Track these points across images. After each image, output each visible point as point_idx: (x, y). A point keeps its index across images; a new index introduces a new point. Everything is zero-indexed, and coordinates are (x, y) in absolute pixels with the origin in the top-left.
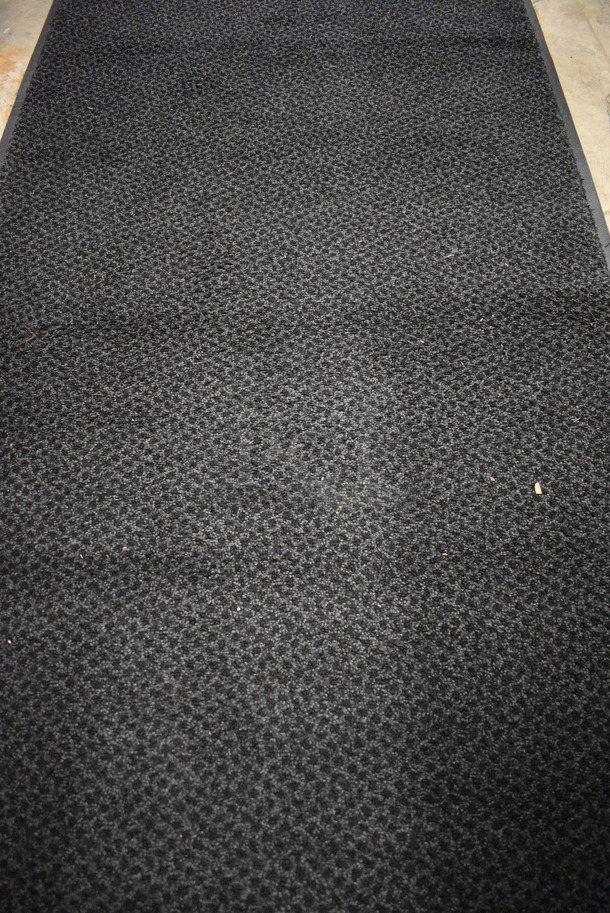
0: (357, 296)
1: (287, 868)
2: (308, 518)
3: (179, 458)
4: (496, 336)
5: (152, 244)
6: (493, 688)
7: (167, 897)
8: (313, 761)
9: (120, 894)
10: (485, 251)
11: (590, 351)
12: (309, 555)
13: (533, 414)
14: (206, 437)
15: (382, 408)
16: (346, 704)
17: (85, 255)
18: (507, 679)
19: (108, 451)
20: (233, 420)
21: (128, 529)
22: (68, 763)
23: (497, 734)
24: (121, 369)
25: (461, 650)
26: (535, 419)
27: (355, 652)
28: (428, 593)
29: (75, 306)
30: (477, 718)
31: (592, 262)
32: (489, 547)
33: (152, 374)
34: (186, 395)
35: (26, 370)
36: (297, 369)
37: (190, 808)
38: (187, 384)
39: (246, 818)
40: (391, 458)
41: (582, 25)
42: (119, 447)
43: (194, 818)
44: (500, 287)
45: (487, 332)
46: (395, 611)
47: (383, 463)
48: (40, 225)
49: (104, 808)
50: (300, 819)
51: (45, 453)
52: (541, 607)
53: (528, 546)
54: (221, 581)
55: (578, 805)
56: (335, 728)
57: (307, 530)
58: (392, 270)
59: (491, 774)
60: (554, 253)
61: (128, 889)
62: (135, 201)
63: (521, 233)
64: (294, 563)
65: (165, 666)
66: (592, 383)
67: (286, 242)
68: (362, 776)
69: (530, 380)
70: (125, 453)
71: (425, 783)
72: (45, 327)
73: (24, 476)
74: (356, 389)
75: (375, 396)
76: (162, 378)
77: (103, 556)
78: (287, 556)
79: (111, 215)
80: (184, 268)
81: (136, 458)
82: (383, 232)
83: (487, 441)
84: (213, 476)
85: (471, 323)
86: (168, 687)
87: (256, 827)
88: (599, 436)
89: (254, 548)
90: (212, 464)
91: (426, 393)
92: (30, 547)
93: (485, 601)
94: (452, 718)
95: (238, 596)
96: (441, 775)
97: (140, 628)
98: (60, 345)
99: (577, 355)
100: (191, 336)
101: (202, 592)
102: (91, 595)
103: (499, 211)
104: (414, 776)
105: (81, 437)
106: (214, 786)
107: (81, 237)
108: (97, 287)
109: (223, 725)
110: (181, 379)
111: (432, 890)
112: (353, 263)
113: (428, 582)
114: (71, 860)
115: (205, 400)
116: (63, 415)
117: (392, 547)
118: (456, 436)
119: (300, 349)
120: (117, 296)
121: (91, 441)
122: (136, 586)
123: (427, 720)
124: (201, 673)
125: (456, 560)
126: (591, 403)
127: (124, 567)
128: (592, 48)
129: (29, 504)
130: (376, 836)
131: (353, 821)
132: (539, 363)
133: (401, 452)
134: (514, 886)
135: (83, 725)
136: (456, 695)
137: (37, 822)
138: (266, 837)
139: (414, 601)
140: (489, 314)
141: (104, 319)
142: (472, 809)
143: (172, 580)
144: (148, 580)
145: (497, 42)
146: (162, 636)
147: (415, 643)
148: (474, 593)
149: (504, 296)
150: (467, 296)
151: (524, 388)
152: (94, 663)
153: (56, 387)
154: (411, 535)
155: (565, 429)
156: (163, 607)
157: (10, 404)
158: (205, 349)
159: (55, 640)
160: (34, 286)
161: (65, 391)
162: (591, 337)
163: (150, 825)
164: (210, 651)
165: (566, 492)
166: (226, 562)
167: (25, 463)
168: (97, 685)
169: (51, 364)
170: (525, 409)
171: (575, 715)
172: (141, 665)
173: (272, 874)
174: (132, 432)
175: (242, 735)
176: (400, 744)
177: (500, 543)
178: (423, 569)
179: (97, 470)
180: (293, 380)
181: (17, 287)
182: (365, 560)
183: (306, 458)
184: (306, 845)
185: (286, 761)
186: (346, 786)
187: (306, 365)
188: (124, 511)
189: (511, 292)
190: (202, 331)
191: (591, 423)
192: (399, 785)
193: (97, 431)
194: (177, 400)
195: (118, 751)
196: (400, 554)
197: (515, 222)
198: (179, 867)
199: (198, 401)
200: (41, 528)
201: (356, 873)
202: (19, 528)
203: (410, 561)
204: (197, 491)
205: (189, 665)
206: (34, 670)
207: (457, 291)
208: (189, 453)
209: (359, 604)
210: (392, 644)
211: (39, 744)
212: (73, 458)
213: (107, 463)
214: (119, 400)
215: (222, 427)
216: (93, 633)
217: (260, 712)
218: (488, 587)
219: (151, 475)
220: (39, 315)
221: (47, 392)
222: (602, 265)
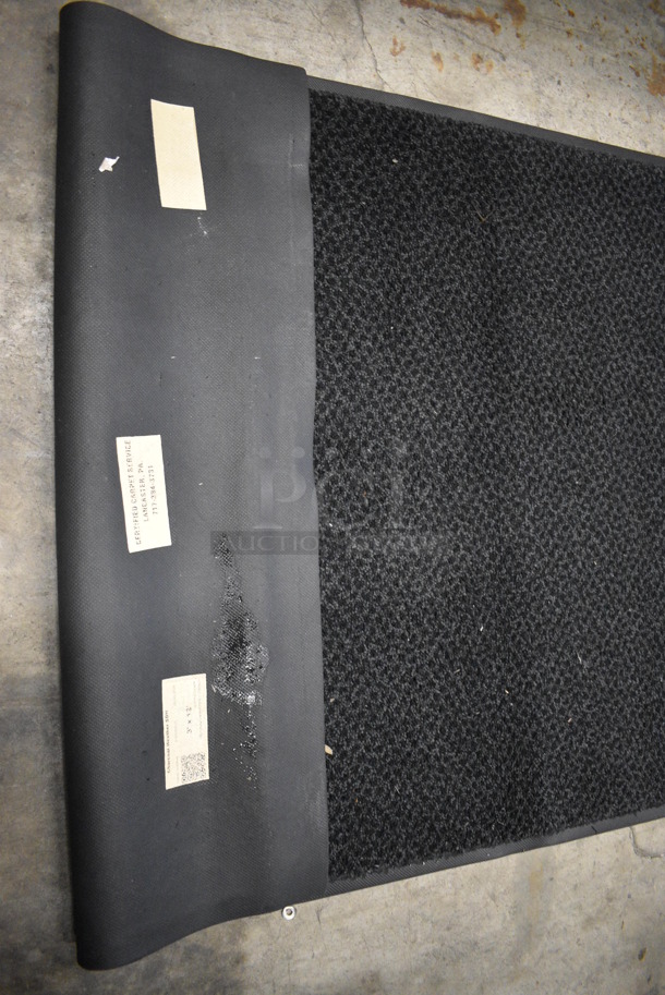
0: (533, 560)
3: (352, 377)
4: (489, 707)
5: (590, 340)
10: (586, 696)
11: (473, 806)
13: (403, 744)
14: (375, 405)
15: (408, 586)
17: (575, 268)
19: (358, 303)
20: (393, 432)
24: (448, 313)
26: (398, 746)
29: (518, 261)
31: (575, 811)
33: (443, 345)
34: (421, 381)
35: (446, 213)
36: (450, 497)
38: (432, 383)
40: (353, 596)
42: (362, 315)
44: (545, 712)
47: (349, 588)
48: (611, 218)
51: (356, 238)
58: (562, 597)
60: (584, 771)
62: (639, 319)
63: (607, 736)
66: (437, 807)
67: (594, 484)
69: (440, 742)
70: (356, 321)
72: (493, 230)
73: (331, 218)
74: (429, 559)
75: (421, 579)
76: (438, 356)
79: (623, 295)
80: (563, 375)
81: (352, 333)
82: (607, 588)
83: (374, 695)
84: (333, 413)
85: (503, 681)
88: (380, 812)
90: (346, 412)
91: (425, 632)
98: (474, 247)
99: (469, 793)
100: (485, 385)
103: (633, 713)
105: (374, 275)
107: (597, 263)
108: (539, 283)
110: (437, 376)
112: (570, 555)
115: (414, 402)
116: (397, 255)
118: (378, 664)
119: (472, 501)
120: (530, 305)
121: (369, 286)
126: (415, 805)
132: (459, 751)
133: (360, 606)
140: (514, 700)
141: (504, 292)
149: (534, 716)
150: (534, 677)
151: (431, 735)
153: (427, 247)
155: (387, 776)
157: (408, 199)
158: (471, 400)
160: (541, 216)
161: (423, 255)
162: (489, 808)
167: (344, 218)
169: (453, 239)
170: (409, 736)
174: (380, 328)
179: (337, 294)
180: (438, 493)
181: (539, 198)
183: (353, 508)
187: (454, 507)
189: (539, 724)
190: (491, 396)
191: (394, 804)
193: (379, 291)
194: (415, 372)
197: (620, 730)
199: (414, 395)
207: (540, 666)
208: (357, 388)
212: (351, 267)
213: (345, 303)
214: (414, 312)
215: (386, 420)
219: (333, 348)
220: (507, 223)
221: (421, 237)
222: (572, 822)
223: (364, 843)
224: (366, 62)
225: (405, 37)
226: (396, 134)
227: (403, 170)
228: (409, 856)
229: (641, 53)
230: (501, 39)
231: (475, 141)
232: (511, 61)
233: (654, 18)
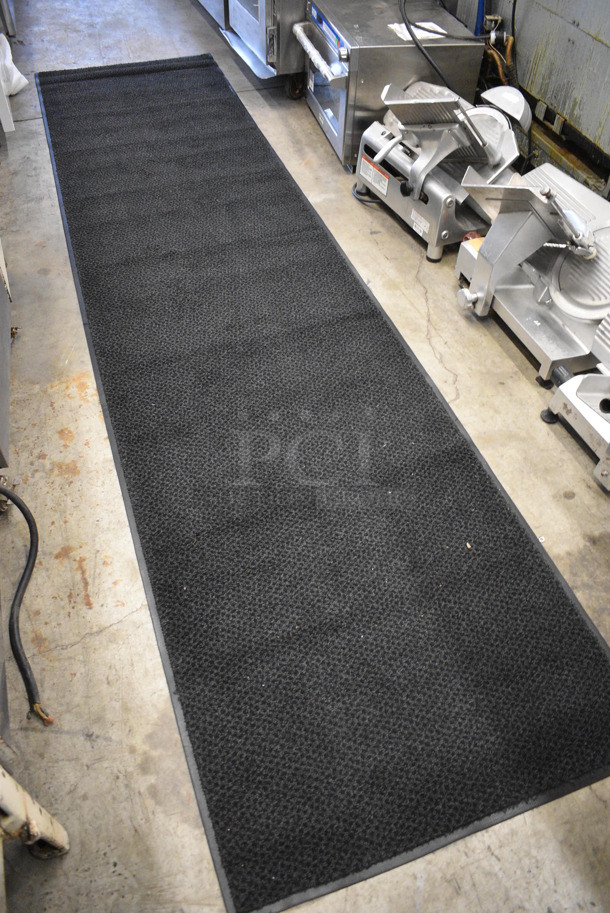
1: (432, 732)
2: (374, 588)
3: (301, 579)
4: (422, 480)
5: (232, 476)
6: (483, 634)
7: (388, 763)
8: (423, 687)
9: (367, 769)
10: (400, 439)
11: (467, 476)
12: (382, 604)
13: (453, 512)
14: (309, 565)
15: (385, 529)
16: (426, 660)
17: (199, 491)
18: (487, 629)
19: (265, 586)
20: (318, 554)
21: (294, 619)
22: (318, 725)
23: (493, 652)
24: (250, 545)
25: (464, 623)
26: (455, 515)
27: (421, 638)
28: (440, 605)
29: (209, 519)
30: (482, 649)
31: (452, 431)
32: (458, 577)
33: (267, 543)
34: (289, 548)
35: (200, 558)
36: (337, 522)
37: (380, 725)
38: (288, 543)
39: (406, 720)
40: (399, 551)
41: (398, 293)
42: (269, 582)
43: (384, 728)
44: (414, 455)
45: (417, 479)
46: (430, 616)
47: (396, 554)
48: (163, 480)
49: (343, 738)
50: (428, 712)
51: (233, 596)
52: (490, 595)
53: (474, 572)
54: (348, 627)
55: (536, 668)
56: (426, 672)
57: (377, 594)
59: (497, 668)
60: (433, 431)
61: (369, 766)
62: (211, 455)
63: (413, 425)
64: (377, 609)
65: (341, 671)
66: (474, 491)
68: (446, 686)
69: (446, 497)
70: (274, 584)
71: (472, 680)
72: (198, 535)
73: (228, 610)
74: (369, 524)
75: (379, 524)
76: (274, 544)
77: (288, 633)
78: (373, 608)
79: (203, 465)
81: (281, 585)
83: (438, 531)
84: (322, 582)
85: (408, 477)
86: (346, 679)
87: (411, 722)
88: (485, 514)
89: (357, 609)
90: (319, 577)
91: (402, 516)
92: (250, 641)
93: (466, 600)
94: (472, 651)
95: (359, 631)
96: (477, 675)
97: (322, 659)
98: (211, 541)
99: (462, 479)
100: (277, 519)
101: (342, 635)
102: (292, 652)
103: (398, 415)
104: (466, 679)
105: (248, 583)
106: (386, 711)
107: (191, 481)
108: (215, 506)
109: (379, 687)
110: (283, 542)
111: (492, 720)
113: (438, 599)
114: (339, 764)
115: (300, 549)
116: (233, 575)
117: (416, 590)
118: (424, 532)
119: (334, 512)
120: (228, 509)
121: (254, 583)
122: (311, 642)
123: (462, 656)
124: (359, 668)
125: (446, 587)
126: (476, 501)
127: (300, 636)
128: (409, 306)
129: (239, 622)
130: (461, 708)
131: (450, 705)
132: (447, 488)
133: (402, 547)
134: (524, 707)
135: (317, 707)
136: (469, 642)
137: (316, 755)
138: (417, 724)
139: (436, 609)
140: (415, 470)
142: (495, 684)
143: (325, 633)
144: (315, 638)
145: (359, 316)
146: (334, 659)
147: (444, 627)
148: (459, 598)
149: (418, 460)
150: (401, 464)
151: (444, 502)
152: (308, 680)
153: (222, 563)
154: (422, 582)
155: (470, 516)
156: (327, 647)
157: (202, 577)
158: (287, 524)
159: (285, 677)
160: (179, 514)
161: (227, 563)
162: (465, 469)
163: (366, 738)
164: (358, 658)
165: (481, 544)
166: (347, 618)
167: (226, 604)
168: (314, 689)
169: (212, 552)
170: (448, 511)
171: (520, 634)
172: (330, 675)
173: (427, 737)
174: (272, 573)
175: (388, 688)
176: (455, 669)
177: (462, 574)
178: (434, 596)
179: (265, 596)
180: (338, 527)
181: (170, 517)
182: (407, 599)
183: (361, 562)
184: (436, 721)
185: (412, 691)
186: (441, 692)
187: (341, 519)
188: (287, 611)
189: (420, 457)
190: (281, 515)
191: (480, 509)
192: (462, 685)
193: (254, 578)
194: (286, 552)
195: (338, 713)
196: (421, 592)
197: (408, 420)
198: (387, 749)
199: (296, 550)
200: (251, 631)
201: (460, 724)
202: (239, 634)
203: (427, 593)
204: (318, 592)
205: (352, 667)
206: (281, 693)
207: (395, 463)
208: (305, 575)
209: (412, 618)
210: (434, 630)
211: (301, 723)
212: (249, 594)
213: (268, 592)
214: (257, 560)
215: (314, 559)
216: (302, 668)
217: (392, 676)
218: (464, 594)
219: (292, 591)
220: (191, 529)
221: (218, 567)
222: (457, 431)
223: (501, 517)
224: (135, 617)
225: (110, 601)
226: (170, 592)
227: (187, 583)
228: (499, 496)
229: (57, 483)
230: (87, 555)
231: (154, 554)
232: (98, 547)
233: (31, 480)
